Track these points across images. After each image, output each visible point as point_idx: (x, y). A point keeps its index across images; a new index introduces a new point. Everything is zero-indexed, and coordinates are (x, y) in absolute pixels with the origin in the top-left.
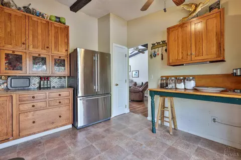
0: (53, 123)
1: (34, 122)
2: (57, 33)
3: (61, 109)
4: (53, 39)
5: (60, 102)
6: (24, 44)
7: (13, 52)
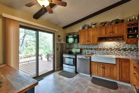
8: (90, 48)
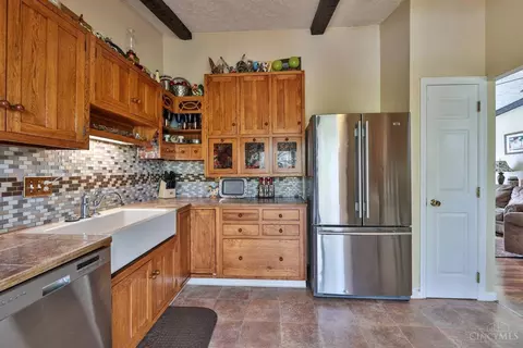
0: (270, 268)
1: (241, 258)
2: (281, 91)
3: (283, 244)
4: (276, 105)
5: (281, 231)
6: (234, 125)
7: (222, 140)
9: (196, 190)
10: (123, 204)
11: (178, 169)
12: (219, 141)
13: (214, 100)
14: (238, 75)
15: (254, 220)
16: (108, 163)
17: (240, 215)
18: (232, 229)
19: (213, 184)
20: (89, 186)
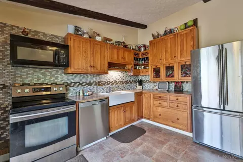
0: (173, 122)
1: (160, 115)
2: (182, 40)
3: (179, 113)
5: (178, 106)
6: (160, 59)
8: (88, 82)
9: (150, 87)
10: (123, 90)
11: (143, 78)
12: (155, 67)
13: (153, 50)
14: (163, 37)
15: (166, 100)
16: (118, 77)
17: (160, 97)
18: (157, 103)
19: (155, 84)
20: (112, 84)
